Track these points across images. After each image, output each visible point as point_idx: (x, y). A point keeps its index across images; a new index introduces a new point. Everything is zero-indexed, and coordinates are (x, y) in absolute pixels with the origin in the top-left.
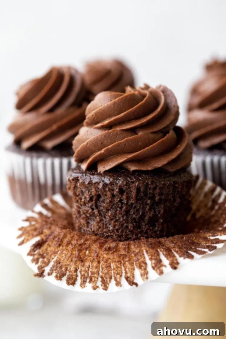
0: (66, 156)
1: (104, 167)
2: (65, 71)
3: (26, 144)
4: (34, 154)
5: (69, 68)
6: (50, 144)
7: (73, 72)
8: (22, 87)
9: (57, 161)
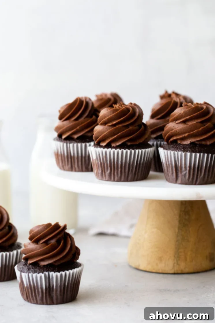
0: (84, 143)
1: (116, 144)
2: (84, 99)
3: (64, 137)
4: (68, 142)
5: (86, 98)
6: (76, 137)
7: (88, 100)
8: (62, 108)
9: (79, 145)
